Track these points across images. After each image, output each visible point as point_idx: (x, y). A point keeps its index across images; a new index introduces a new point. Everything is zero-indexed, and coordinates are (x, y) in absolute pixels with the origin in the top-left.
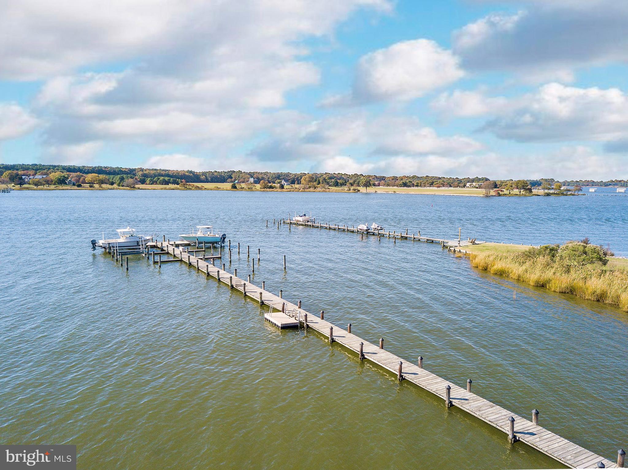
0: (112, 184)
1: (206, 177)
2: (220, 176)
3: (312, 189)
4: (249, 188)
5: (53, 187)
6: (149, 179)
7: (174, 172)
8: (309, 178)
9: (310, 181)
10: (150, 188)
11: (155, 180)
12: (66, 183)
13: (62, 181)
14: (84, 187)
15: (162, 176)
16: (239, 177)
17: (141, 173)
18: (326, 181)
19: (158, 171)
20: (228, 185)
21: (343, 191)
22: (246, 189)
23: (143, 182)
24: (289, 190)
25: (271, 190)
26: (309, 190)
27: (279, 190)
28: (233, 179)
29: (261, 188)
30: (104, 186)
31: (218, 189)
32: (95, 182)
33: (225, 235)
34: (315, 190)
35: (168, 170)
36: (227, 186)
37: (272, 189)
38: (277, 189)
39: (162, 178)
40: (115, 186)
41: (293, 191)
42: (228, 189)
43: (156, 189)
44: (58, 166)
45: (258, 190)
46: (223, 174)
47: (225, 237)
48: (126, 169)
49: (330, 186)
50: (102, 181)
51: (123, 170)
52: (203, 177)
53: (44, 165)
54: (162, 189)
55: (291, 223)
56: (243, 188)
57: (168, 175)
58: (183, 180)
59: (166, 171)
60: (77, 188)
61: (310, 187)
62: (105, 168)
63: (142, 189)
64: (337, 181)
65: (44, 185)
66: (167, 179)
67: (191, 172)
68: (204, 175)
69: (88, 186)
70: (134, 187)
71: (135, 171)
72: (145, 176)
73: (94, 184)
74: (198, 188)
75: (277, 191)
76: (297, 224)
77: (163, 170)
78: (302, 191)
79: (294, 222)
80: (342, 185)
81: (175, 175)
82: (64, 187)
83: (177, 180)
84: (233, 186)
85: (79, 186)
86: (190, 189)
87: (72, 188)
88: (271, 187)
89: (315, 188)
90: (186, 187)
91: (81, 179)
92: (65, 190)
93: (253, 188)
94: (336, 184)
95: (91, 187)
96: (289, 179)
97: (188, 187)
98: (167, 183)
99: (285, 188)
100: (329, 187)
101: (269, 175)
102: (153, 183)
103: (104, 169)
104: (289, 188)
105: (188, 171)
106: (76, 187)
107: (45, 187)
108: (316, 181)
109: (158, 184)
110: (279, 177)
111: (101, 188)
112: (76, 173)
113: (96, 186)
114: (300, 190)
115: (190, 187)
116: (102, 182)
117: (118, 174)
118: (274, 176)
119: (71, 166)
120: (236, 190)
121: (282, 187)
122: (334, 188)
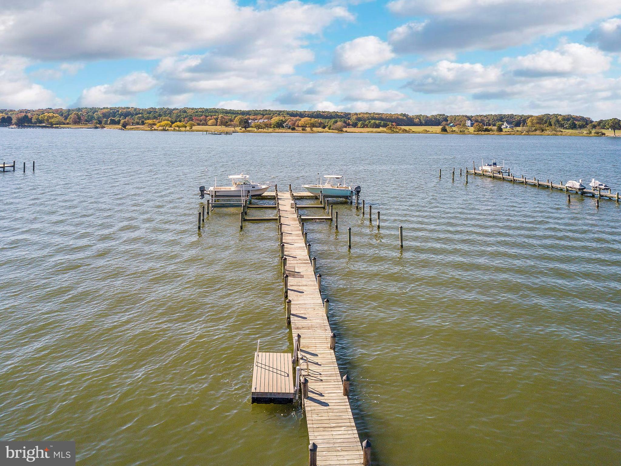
0: (324, 127)
1: (420, 120)
2: (434, 118)
3: (538, 132)
4: (461, 131)
5: (270, 130)
6: (361, 122)
7: (387, 115)
8: (538, 119)
9: (538, 123)
10: (357, 131)
11: (366, 123)
12: (283, 127)
13: (280, 125)
14: (297, 130)
15: (375, 119)
16: (455, 119)
17: (355, 117)
18: (559, 123)
19: (372, 115)
20: (439, 128)
21: (581, 135)
22: (457, 132)
23: (355, 125)
24: (509, 133)
25: (486, 133)
26: (534, 133)
27: (496, 133)
28: (449, 122)
29: (474, 131)
30: (315, 129)
31: (427, 132)
32: (307, 126)
33: (359, 187)
34: (542, 133)
35: (381, 114)
36: (436, 129)
37: (488, 133)
38: (494, 133)
39: (373, 121)
40: (327, 129)
41: (514, 134)
42: (438, 132)
43: (363, 132)
44: (284, 111)
45: (470, 133)
46: (438, 117)
47: (359, 190)
48: (342, 113)
49: (566, 128)
50: (313, 124)
51: (339, 114)
52: (417, 120)
53: (272, 111)
54: (368, 132)
55: (476, 173)
56: (455, 131)
57: (381, 119)
58: (394, 124)
59: (379, 114)
60: (292, 131)
61: (536, 130)
62: (323, 112)
63: (349, 132)
64: (574, 123)
65: (264, 128)
66: (377, 122)
67: (405, 115)
68: (418, 118)
69: (301, 130)
70: (342, 131)
71: (350, 115)
72: (359, 119)
73: (306, 127)
74: (405, 131)
75: (494, 134)
76: (483, 175)
77: (377, 114)
78: (525, 135)
79: (480, 172)
80: (582, 127)
81: (388, 119)
82: (280, 131)
83: (388, 123)
84: (443, 129)
85: (293, 129)
86: (397, 132)
87: (286, 131)
88: (487, 130)
89: (543, 131)
90: (393, 130)
91: (297, 123)
92: (280, 132)
93: (466, 131)
94: (573, 126)
95: (303, 130)
96: (514, 121)
97: (395, 130)
98: (378, 126)
99: (504, 131)
100: (562, 130)
101: (489, 117)
102: (364, 126)
103: (321, 113)
104: (510, 131)
105: (402, 115)
106: (290, 130)
107: (265, 130)
108: (546, 122)
109: (368, 128)
110: (501, 118)
111: (311, 132)
112: (296, 118)
113: (308, 129)
114: (523, 134)
115: (397, 130)
116: (313, 126)
117: (334, 118)
118: (495, 118)
119: (294, 111)
120: (446, 133)
121: (500, 130)
122: (571, 131)
